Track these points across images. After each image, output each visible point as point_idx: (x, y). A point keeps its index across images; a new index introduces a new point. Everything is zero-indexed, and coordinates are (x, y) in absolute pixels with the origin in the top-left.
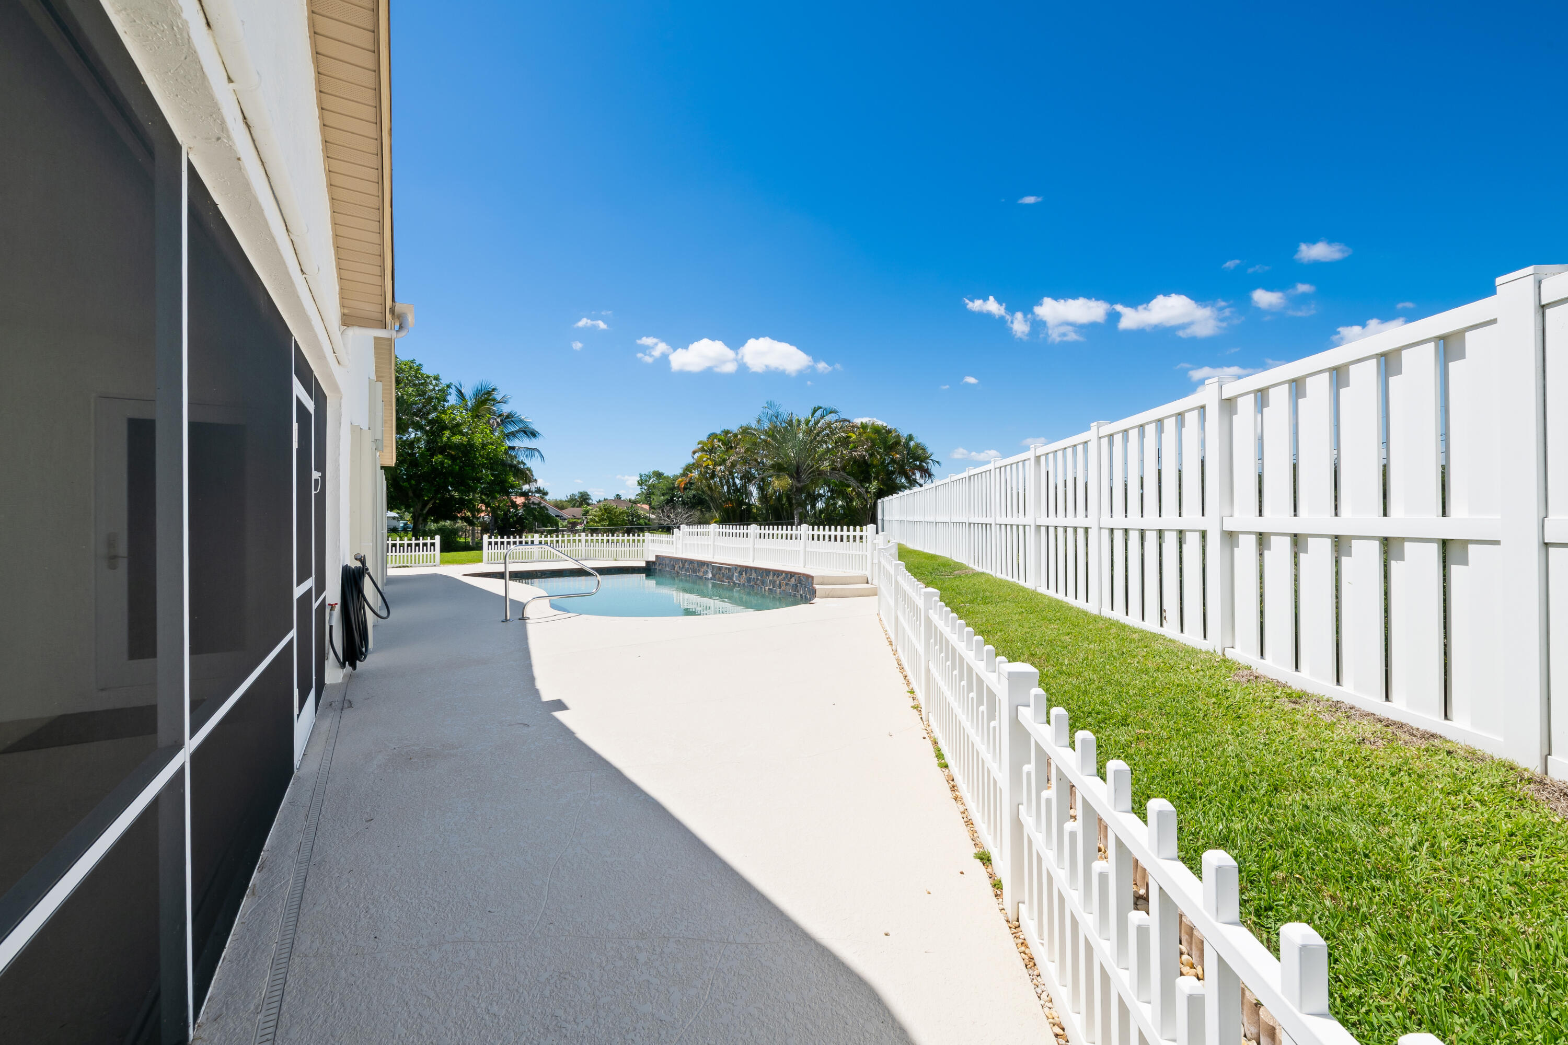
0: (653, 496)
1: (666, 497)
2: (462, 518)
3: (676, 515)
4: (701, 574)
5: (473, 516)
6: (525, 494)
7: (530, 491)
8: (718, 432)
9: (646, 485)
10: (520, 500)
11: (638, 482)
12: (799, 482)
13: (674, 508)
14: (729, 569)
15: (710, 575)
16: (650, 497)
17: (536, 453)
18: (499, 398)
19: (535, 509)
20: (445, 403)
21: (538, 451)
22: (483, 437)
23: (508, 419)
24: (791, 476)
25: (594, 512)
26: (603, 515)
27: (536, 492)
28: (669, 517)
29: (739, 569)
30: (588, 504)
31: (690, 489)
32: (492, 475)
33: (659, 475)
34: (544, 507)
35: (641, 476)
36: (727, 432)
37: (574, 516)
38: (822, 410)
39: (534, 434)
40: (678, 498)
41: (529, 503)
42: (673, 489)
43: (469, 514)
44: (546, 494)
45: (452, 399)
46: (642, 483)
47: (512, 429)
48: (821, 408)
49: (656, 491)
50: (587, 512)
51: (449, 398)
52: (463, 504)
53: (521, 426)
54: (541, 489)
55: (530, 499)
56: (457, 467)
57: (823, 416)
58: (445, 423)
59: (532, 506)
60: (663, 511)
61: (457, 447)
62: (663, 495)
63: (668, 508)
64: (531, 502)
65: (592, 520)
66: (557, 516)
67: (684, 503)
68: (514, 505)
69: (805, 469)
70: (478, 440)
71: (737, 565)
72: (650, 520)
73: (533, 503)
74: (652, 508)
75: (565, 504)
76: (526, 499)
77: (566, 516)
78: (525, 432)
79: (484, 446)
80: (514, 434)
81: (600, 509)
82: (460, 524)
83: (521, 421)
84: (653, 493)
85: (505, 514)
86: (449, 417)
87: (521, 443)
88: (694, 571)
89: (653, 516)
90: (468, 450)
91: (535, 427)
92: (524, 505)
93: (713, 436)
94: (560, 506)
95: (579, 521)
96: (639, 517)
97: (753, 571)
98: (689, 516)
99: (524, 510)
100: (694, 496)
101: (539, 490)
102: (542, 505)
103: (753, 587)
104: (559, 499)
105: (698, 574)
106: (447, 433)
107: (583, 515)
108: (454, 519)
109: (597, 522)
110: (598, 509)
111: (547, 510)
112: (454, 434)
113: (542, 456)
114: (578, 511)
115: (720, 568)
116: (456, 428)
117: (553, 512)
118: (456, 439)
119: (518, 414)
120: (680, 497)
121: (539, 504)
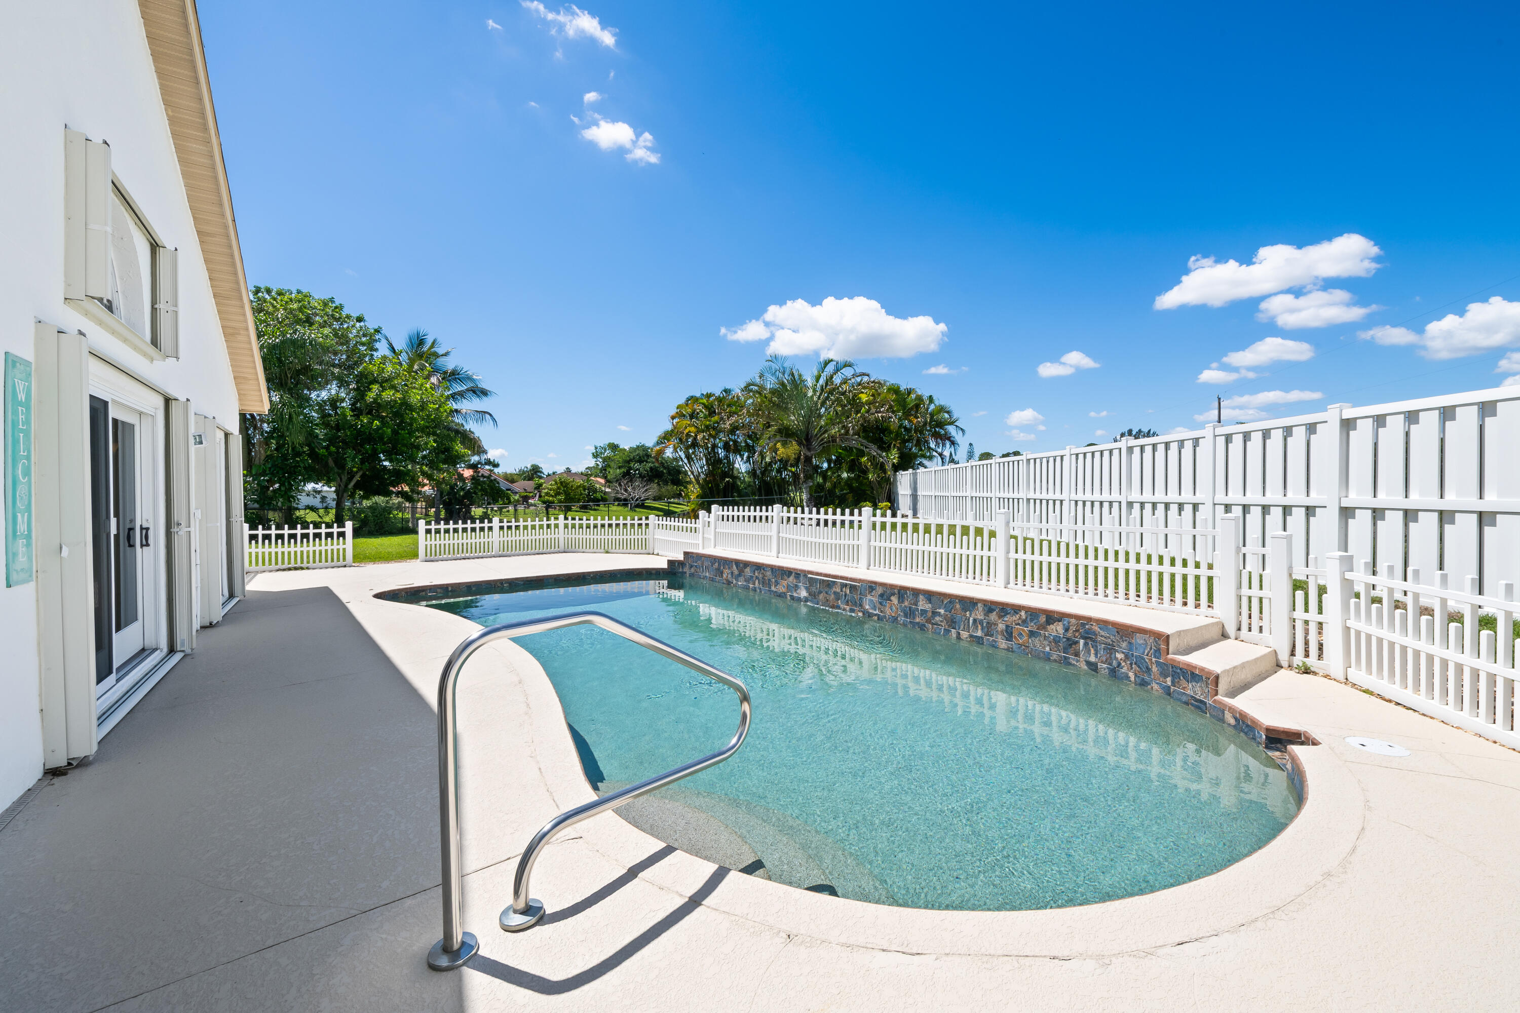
0: (608, 469)
1: (623, 470)
2: (398, 494)
3: (634, 489)
4: (781, 589)
5: (412, 491)
6: (474, 467)
7: (479, 463)
8: (698, 395)
9: (601, 458)
10: (468, 473)
11: (593, 454)
12: (809, 450)
13: (631, 481)
14: (853, 588)
15: (803, 593)
16: (605, 470)
17: (488, 416)
18: (441, 351)
19: (484, 482)
20: (374, 353)
21: (491, 415)
22: (423, 394)
23: (453, 376)
24: (800, 443)
25: (548, 486)
26: (559, 488)
27: (486, 464)
28: (626, 490)
29: (880, 590)
30: (541, 477)
31: (647, 462)
32: (435, 441)
33: (614, 447)
34: (495, 480)
35: (596, 448)
36: (709, 396)
37: (525, 490)
38: (835, 363)
39: (484, 393)
40: (635, 471)
41: (478, 476)
42: (629, 462)
43: (406, 489)
44: (496, 465)
45: (382, 349)
46: (597, 455)
47: (458, 388)
48: (832, 360)
49: (612, 464)
50: (541, 485)
51: (377, 345)
52: (399, 476)
53: (470, 385)
54: (492, 460)
55: (479, 472)
56: (389, 430)
57: (837, 370)
58: (373, 375)
59: (482, 479)
60: (620, 485)
61: (390, 404)
62: (620, 468)
63: (625, 482)
64: (480, 474)
65: (547, 494)
66: (507, 490)
67: (642, 476)
68: (461, 477)
69: (816, 435)
70: (415, 398)
71: (875, 583)
72: (605, 493)
73: (483, 476)
74: (608, 481)
75: (515, 477)
76: (474, 472)
77: (517, 489)
78: (474, 392)
79: (423, 406)
80: (462, 394)
81: (556, 483)
82: (396, 500)
83: (469, 378)
84: (609, 466)
85: (452, 488)
86: (379, 368)
87: (467, 405)
88: (765, 583)
89: (608, 490)
90: (402, 409)
91: (484, 385)
92: (473, 478)
93: (692, 399)
94: (510, 479)
95: (531, 494)
96: (595, 491)
97: (921, 597)
98: (646, 490)
99: (472, 484)
100: (651, 468)
101: (489, 462)
102: (492, 478)
103: (922, 627)
104: (509, 472)
105: (773, 588)
106: (375, 387)
107: (535, 488)
108: (388, 494)
109: (552, 496)
110: (553, 483)
111: (498, 483)
112: (384, 389)
113: (494, 420)
114: (529, 485)
115: (829, 585)
116: (385, 383)
117: (504, 485)
118: (388, 395)
119: (464, 370)
120: (637, 470)
121: (489, 477)
